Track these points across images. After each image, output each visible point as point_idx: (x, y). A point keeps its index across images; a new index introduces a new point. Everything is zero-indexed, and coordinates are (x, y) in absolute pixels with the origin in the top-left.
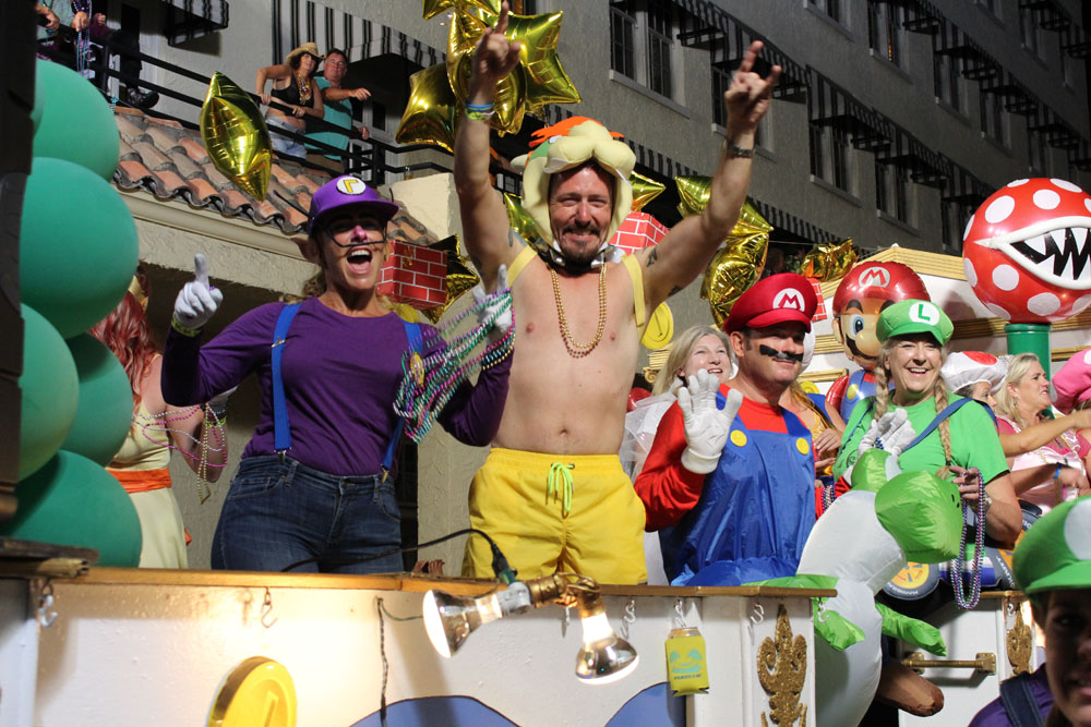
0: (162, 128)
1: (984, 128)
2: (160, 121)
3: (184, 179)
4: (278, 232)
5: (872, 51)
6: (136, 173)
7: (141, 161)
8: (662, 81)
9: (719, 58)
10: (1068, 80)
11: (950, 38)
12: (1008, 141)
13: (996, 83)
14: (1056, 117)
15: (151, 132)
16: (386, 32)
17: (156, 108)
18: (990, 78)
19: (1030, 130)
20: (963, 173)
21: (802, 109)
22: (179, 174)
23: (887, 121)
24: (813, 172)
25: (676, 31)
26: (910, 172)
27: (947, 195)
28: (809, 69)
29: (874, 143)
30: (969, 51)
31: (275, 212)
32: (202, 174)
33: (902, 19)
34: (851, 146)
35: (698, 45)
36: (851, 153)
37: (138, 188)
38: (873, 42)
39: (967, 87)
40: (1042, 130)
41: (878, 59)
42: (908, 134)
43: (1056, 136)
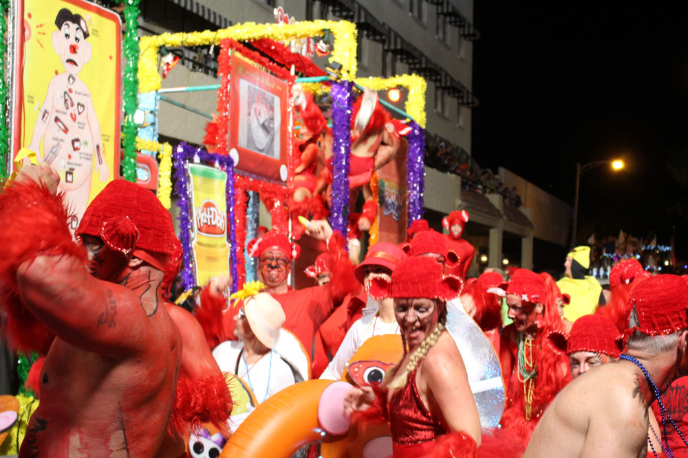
1: (411, 10)
12: (425, 19)
14: (453, 7)
19: (438, 14)
20: (397, 35)
26: (365, 33)
27: (386, 47)
40: (446, 15)
42: (366, 11)
43: (453, 19)
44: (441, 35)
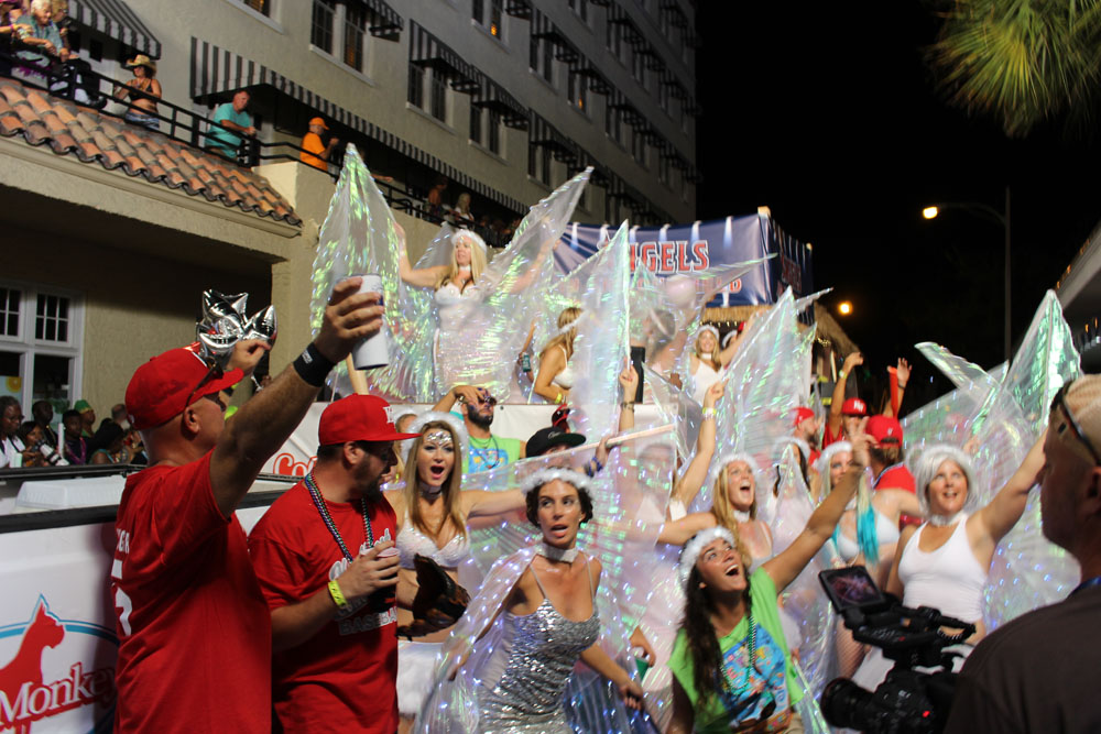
0: (110, 123)
1: (634, 153)
2: (110, 118)
3: (124, 157)
4: (184, 194)
5: (569, 103)
6: (91, 151)
7: (95, 143)
8: (439, 111)
9: (476, 99)
10: (685, 129)
11: (616, 98)
12: (647, 163)
13: (642, 127)
14: (676, 150)
15: (103, 124)
16: (263, 70)
17: (105, 109)
18: (639, 124)
19: (661, 157)
20: (620, 179)
21: (525, 135)
22: (120, 153)
23: (576, 145)
24: (530, 173)
25: (450, 81)
28: (530, 110)
29: (567, 158)
30: (627, 107)
31: (183, 181)
32: (136, 154)
33: (589, 84)
34: (553, 158)
35: (463, 91)
36: (553, 163)
37: (92, 161)
38: (571, 97)
39: (625, 129)
41: (574, 108)
43: (676, 162)
44: (664, 178)
